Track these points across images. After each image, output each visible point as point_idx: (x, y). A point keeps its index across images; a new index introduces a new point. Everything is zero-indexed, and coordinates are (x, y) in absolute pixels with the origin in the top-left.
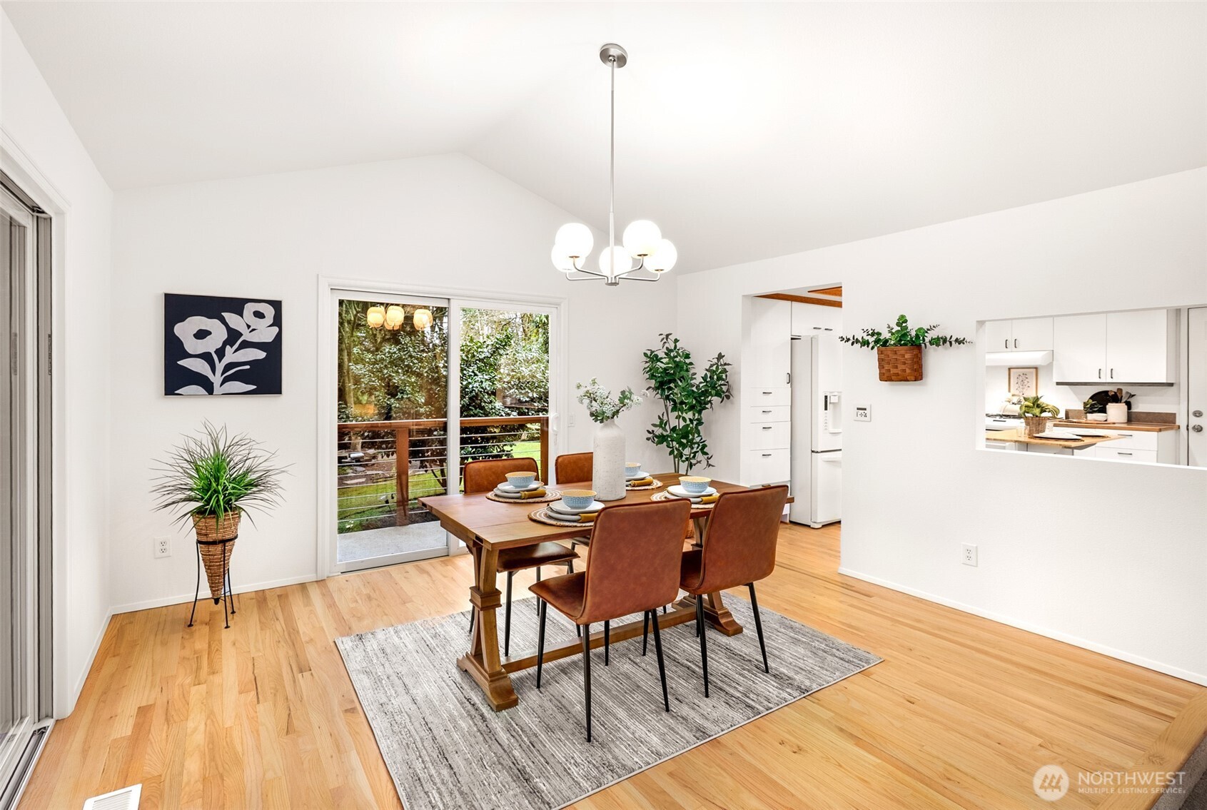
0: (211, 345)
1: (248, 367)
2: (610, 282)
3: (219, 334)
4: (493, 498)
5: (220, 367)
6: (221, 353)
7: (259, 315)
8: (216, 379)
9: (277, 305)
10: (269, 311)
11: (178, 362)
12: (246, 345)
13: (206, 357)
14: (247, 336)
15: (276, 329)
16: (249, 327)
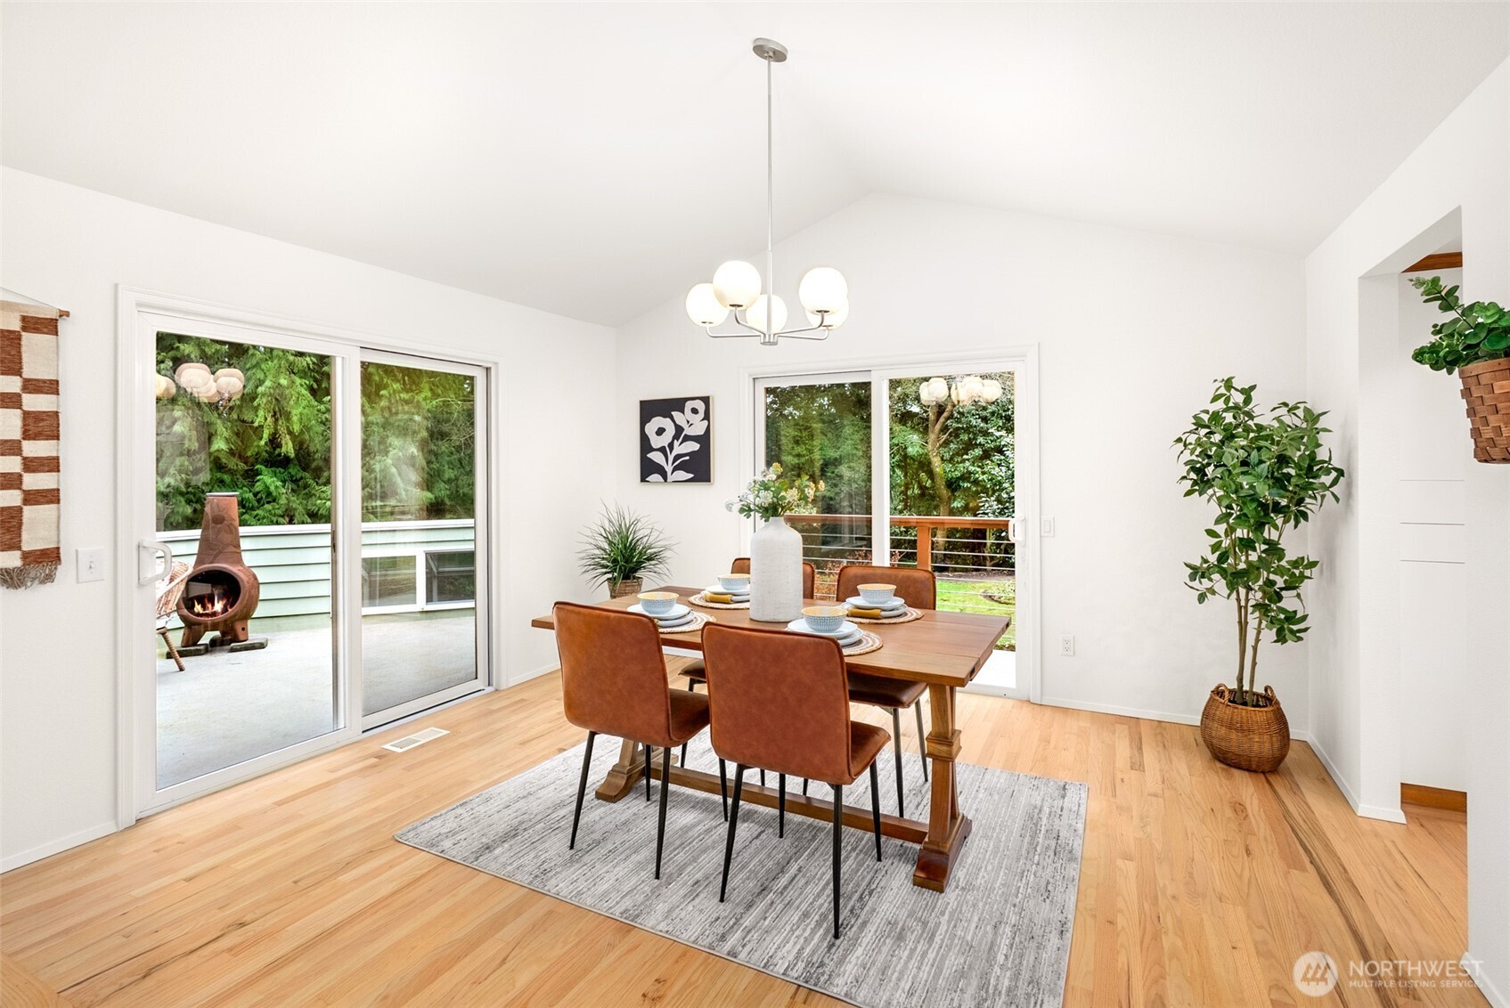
0: (664, 440)
1: (688, 458)
2: (767, 340)
3: (670, 431)
4: (701, 604)
5: (671, 458)
6: (671, 446)
7: (695, 411)
8: (669, 469)
9: (706, 400)
10: (700, 406)
11: (648, 455)
12: (687, 438)
13: (662, 450)
14: (688, 431)
15: (706, 422)
16: (688, 422)
